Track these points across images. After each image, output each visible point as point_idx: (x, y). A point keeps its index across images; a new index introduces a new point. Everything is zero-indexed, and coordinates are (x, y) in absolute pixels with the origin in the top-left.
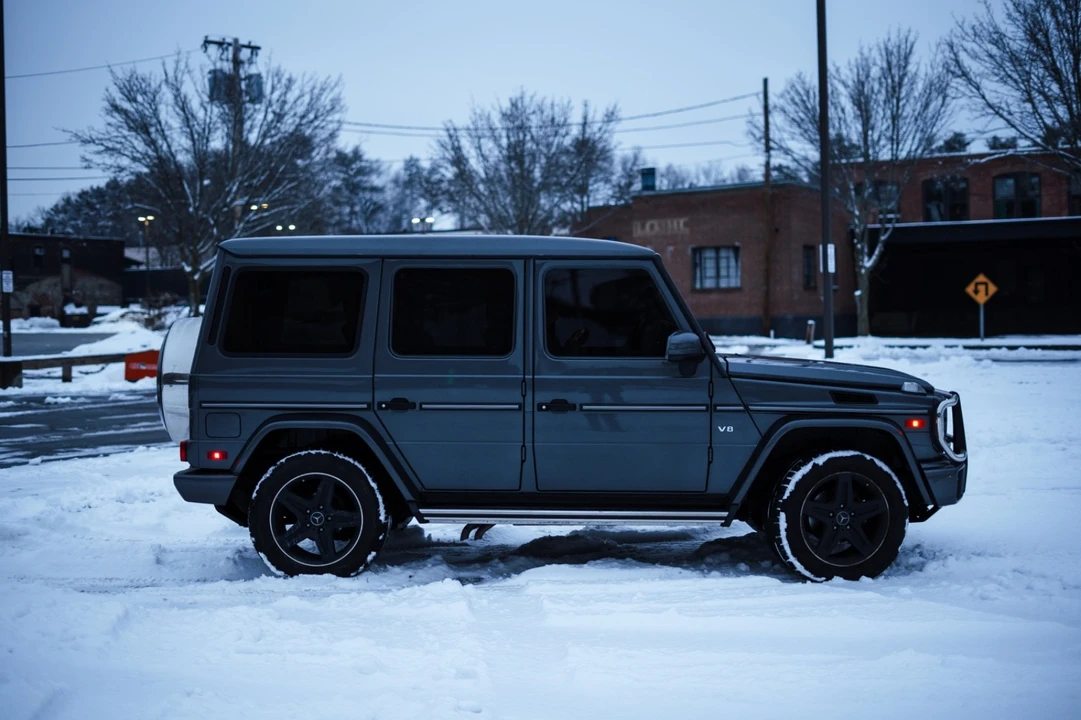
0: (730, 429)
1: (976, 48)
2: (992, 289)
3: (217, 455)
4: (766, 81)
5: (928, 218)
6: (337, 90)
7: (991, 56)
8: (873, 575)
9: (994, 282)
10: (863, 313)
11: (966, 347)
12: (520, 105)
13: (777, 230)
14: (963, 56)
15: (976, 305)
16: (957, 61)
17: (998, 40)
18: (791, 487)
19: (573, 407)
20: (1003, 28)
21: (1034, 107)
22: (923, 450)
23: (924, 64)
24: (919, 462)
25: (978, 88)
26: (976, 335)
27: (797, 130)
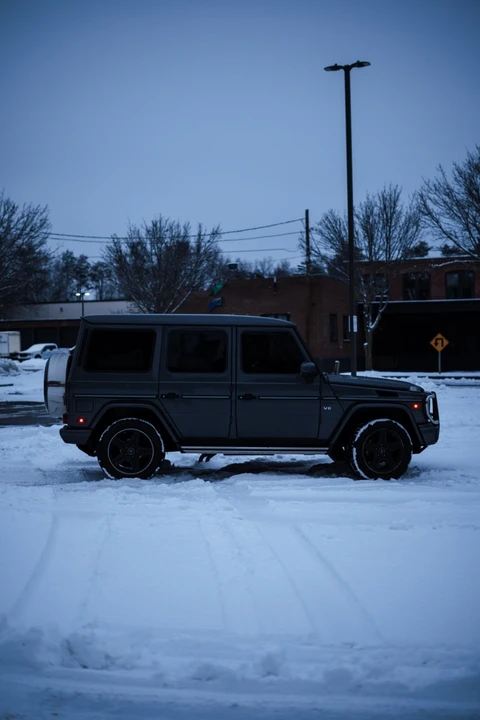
0: (329, 408)
1: (437, 198)
2: (446, 342)
3: (81, 421)
4: (307, 212)
5: (406, 297)
6: (44, 214)
7: (445, 202)
8: (397, 478)
9: (447, 339)
10: (369, 356)
11: (430, 377)
12: (158, 225)
13: (314, 304)
14: (429, 202)
15: (436, 352)
16: (425, 206)
17: (449, 193)
18: (358, 436)
19: (255, 398)
20: (452, 186)
21: (470, 233)
22: (419, 418)
23: (406, 205)
24: (418, 424)
25: (437, 222)
26: (437, 371)
27: (330, 245)
